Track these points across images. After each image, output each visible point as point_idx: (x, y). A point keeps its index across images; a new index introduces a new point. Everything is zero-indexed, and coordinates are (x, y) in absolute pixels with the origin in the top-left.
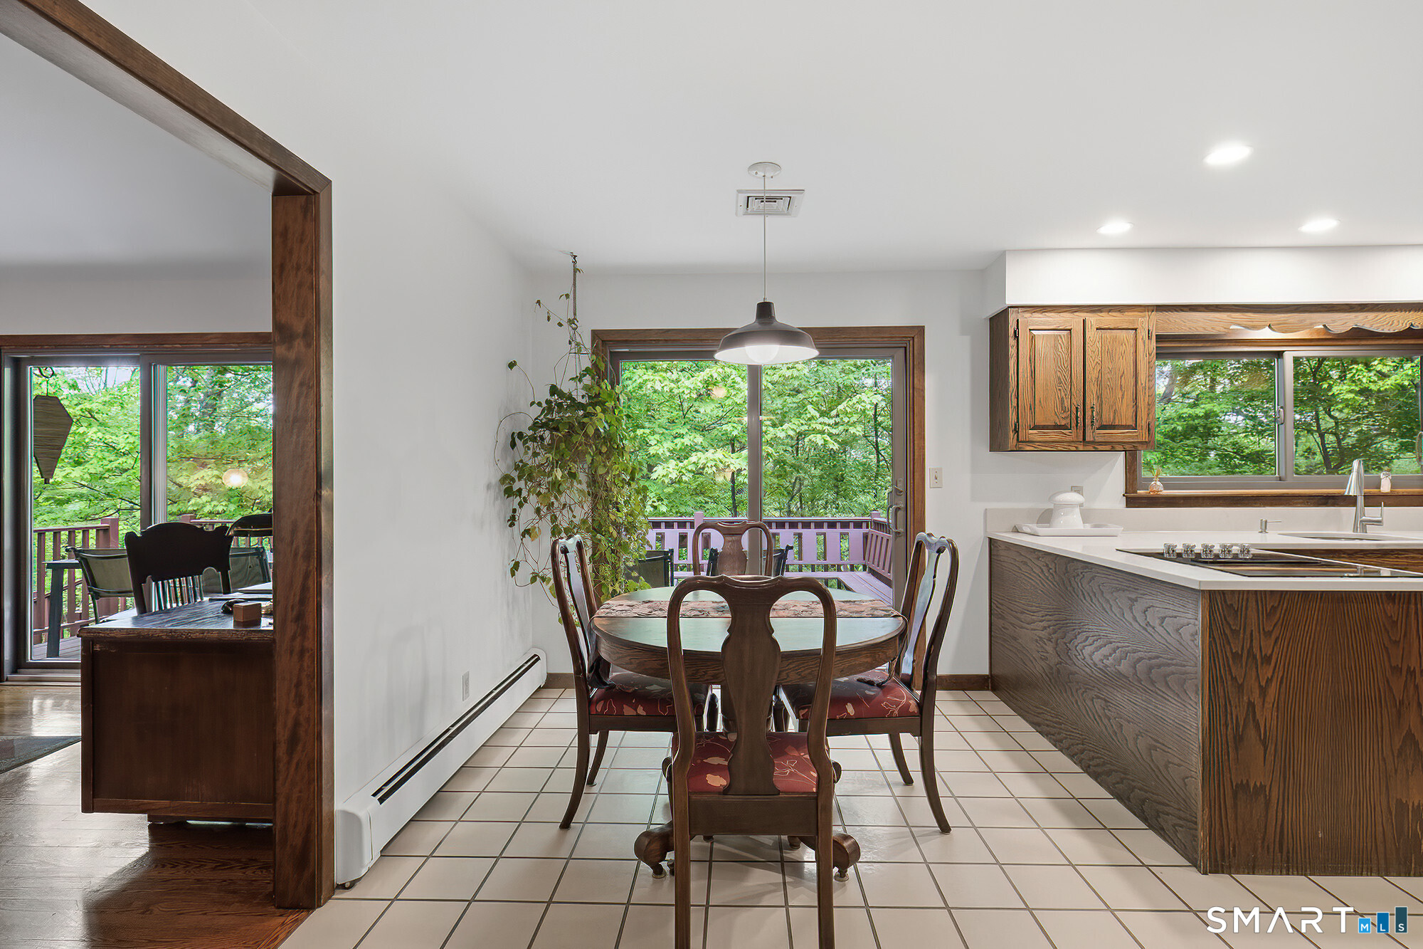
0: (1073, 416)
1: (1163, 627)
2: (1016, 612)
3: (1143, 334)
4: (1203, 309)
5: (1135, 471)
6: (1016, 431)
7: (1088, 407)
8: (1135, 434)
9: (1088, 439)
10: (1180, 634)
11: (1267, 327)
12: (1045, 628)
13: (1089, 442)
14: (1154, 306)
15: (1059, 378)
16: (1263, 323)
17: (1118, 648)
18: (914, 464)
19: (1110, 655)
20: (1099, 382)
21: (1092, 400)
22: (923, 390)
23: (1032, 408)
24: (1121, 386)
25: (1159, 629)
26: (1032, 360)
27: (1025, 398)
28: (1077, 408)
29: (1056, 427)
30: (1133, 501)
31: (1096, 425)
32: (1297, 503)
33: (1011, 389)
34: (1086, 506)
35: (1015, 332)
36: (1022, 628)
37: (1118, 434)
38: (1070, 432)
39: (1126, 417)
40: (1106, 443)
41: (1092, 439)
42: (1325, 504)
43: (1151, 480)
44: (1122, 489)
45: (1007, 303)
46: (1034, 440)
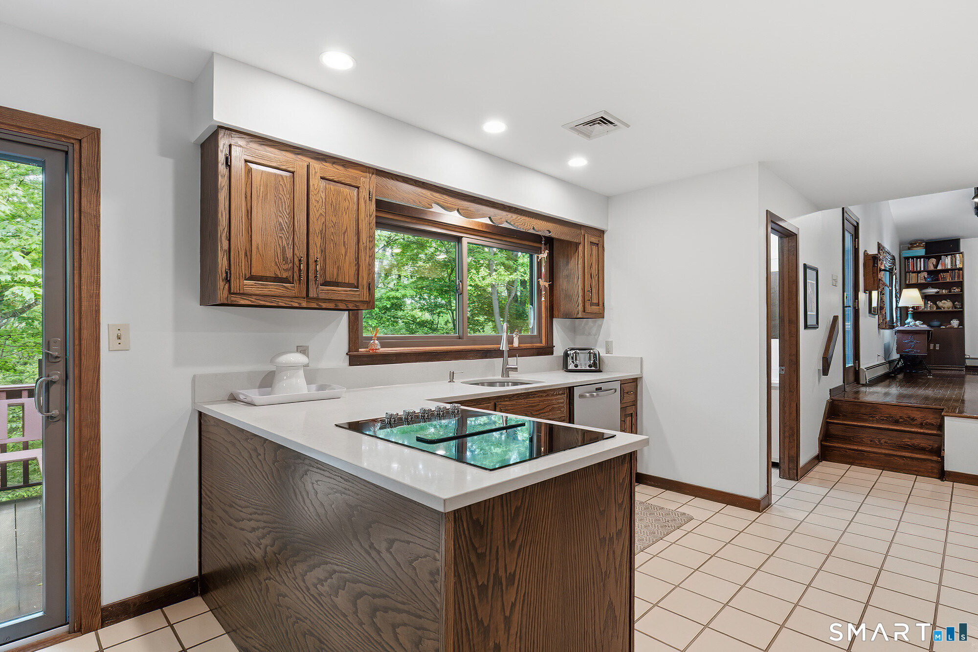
0: (296, 269)
1: (391, 553)
2: (225, 504)
3: (364, 194)
4: (413, 182)
5: (357, 330)
6: (228, 280)
7: (311, 261)
8: (357, 293)
9: (311, 295)
10: (415, 569)
11: (456, 211)
12: (254, 530)
13: (313, 299)
14: (374, 169)
15: (280, 224)
16: (454, 206)
17: (335, 572)
18: (80, 318)
19: (326, 580)
20: (323, 234)
21: (315, 253)
22: (97, 216)
23: (248, 254)
24: (344, 242)
25: (386, 555)
26: (249, 198)
27: (239, 240)
28: (300, 260)
29: (277, 279)
30: (355, 359)
31: (320, 280)
32: (470, 356)
33: (220, 228)
34: (311, 366)
35: (227, 159)
36: (231, 525)
37: (341, 292)
38: (291, 286)
39: (348, 275)
40: (330, 300)
41: (315, 296)
42: (486, 357)
43: (370, 338)
44: (345, 348)
45: (215, 118)
46: (250, 292)
